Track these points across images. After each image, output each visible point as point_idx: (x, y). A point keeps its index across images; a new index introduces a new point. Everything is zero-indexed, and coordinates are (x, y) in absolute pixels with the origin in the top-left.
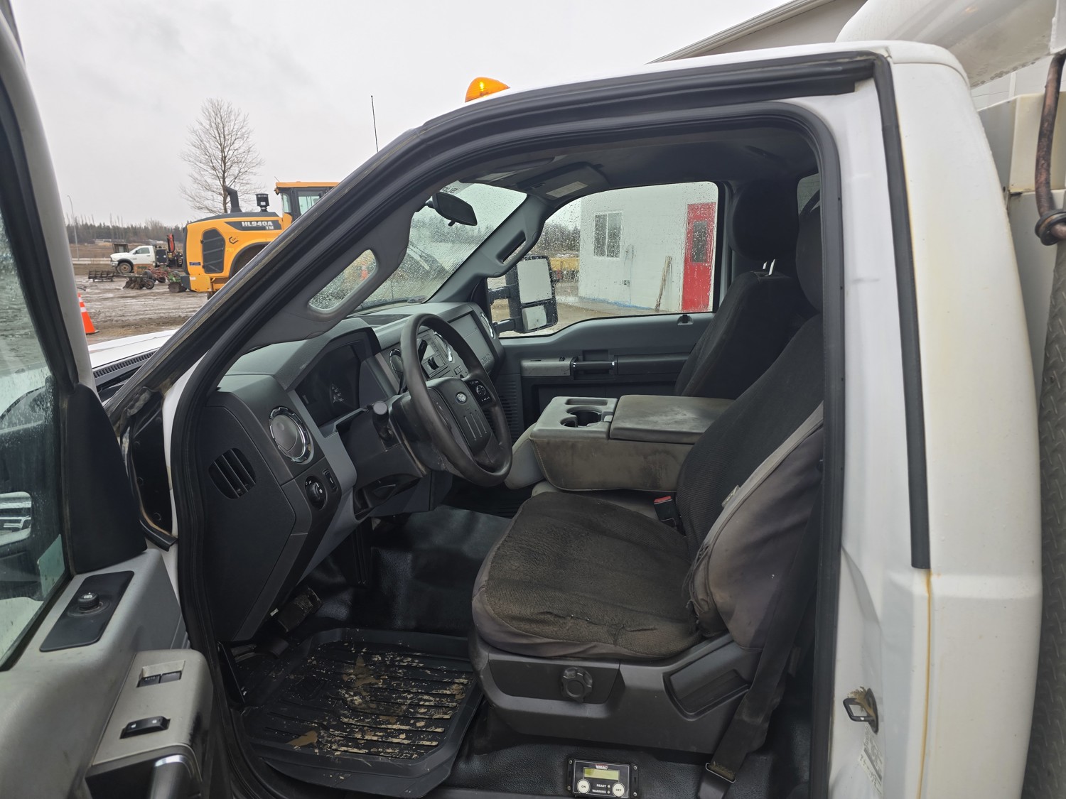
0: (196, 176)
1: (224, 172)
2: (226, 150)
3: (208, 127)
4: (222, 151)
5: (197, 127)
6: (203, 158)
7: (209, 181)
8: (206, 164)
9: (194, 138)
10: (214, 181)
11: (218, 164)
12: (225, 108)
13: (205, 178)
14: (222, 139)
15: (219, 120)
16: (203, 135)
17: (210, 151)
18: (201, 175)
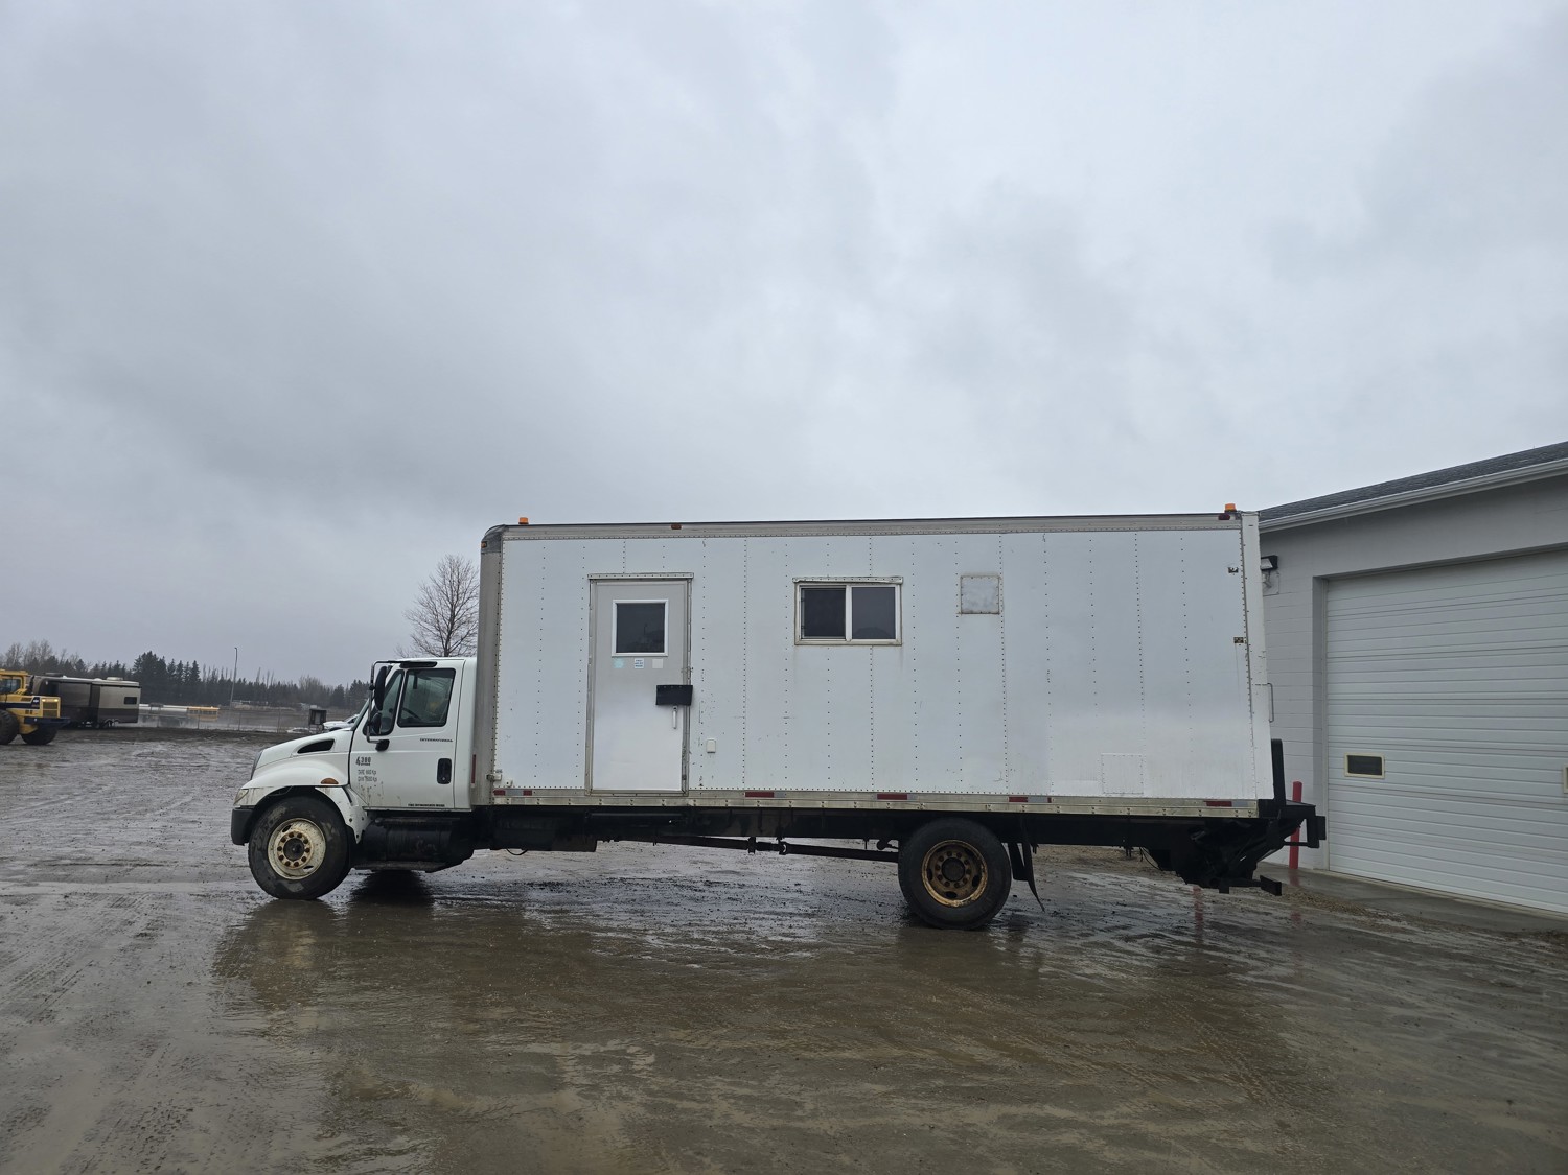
0: (418, 637)
1: (450, 632)
2: (457, 610)
3: (441, 584)
4: (452, 611)
5: (430, 584)
6: (430, 617)
7: (431, 642)
8: (432, 624)
9: (423, 596)
10: (437, 643)
11: (444, 624)
12: (465, 565)
13: (427, 639)
14: (455, 599)
15: (455, 578)
16: (435, 594)
17: (439, 610)
18: (423, 636)
